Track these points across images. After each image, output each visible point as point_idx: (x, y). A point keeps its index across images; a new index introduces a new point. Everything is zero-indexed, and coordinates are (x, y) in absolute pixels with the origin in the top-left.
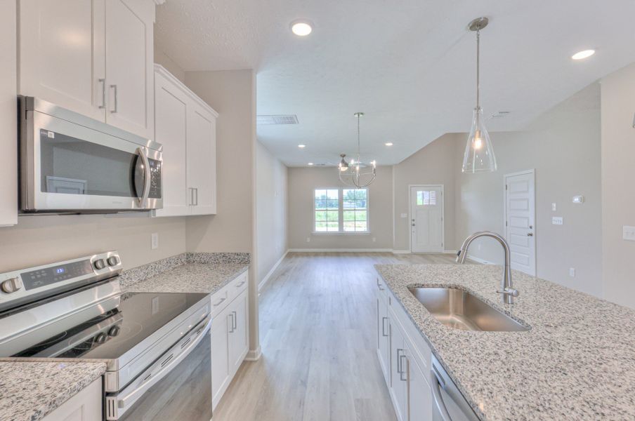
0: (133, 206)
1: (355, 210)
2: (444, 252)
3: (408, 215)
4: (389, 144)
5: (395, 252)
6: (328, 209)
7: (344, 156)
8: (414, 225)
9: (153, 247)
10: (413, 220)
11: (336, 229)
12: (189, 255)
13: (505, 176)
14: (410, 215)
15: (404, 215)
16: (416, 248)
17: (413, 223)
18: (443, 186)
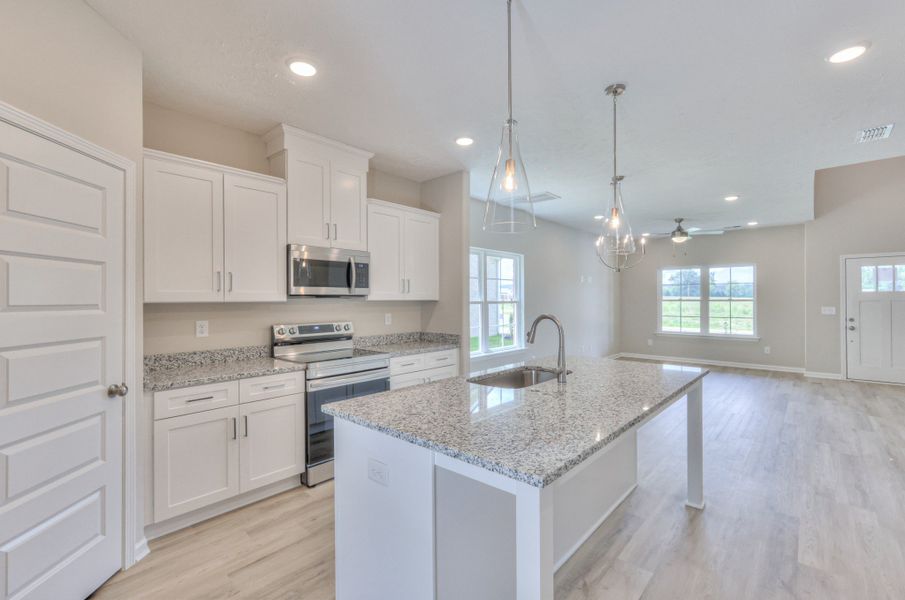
0: (347, 293)
1: (730, 300)
3: (838, 311)
4: (731, 199)
6: (684, 298)
7: (680, 221)
8: (853, 329)
9: (387, 323)
10: (852, 320)
11: (697, 330)
12: (422, 334)
14: (842, 312)
15: (827, 311)
16: (857, 372)
17: (850, 324)
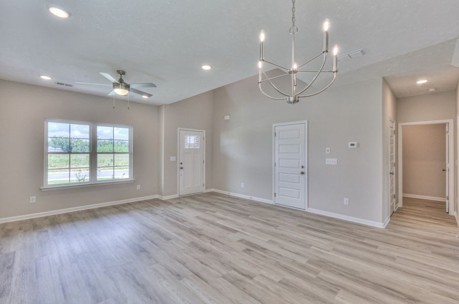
1: (114, 153)
2: (205, 191)
3: (177, 159)
5: (165, 198)
8: (181, 168)
10: (181, 163)
13: (274, 125)
15: (173, 159)
16: (183, 191)
17: (181, 166)
18: (205, 131)
